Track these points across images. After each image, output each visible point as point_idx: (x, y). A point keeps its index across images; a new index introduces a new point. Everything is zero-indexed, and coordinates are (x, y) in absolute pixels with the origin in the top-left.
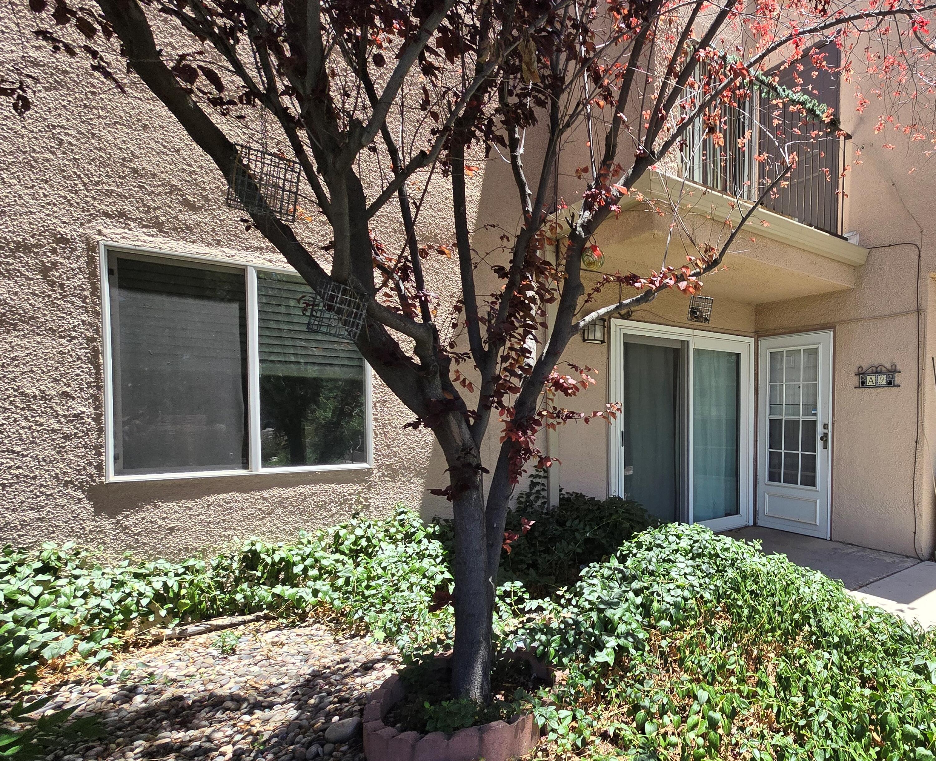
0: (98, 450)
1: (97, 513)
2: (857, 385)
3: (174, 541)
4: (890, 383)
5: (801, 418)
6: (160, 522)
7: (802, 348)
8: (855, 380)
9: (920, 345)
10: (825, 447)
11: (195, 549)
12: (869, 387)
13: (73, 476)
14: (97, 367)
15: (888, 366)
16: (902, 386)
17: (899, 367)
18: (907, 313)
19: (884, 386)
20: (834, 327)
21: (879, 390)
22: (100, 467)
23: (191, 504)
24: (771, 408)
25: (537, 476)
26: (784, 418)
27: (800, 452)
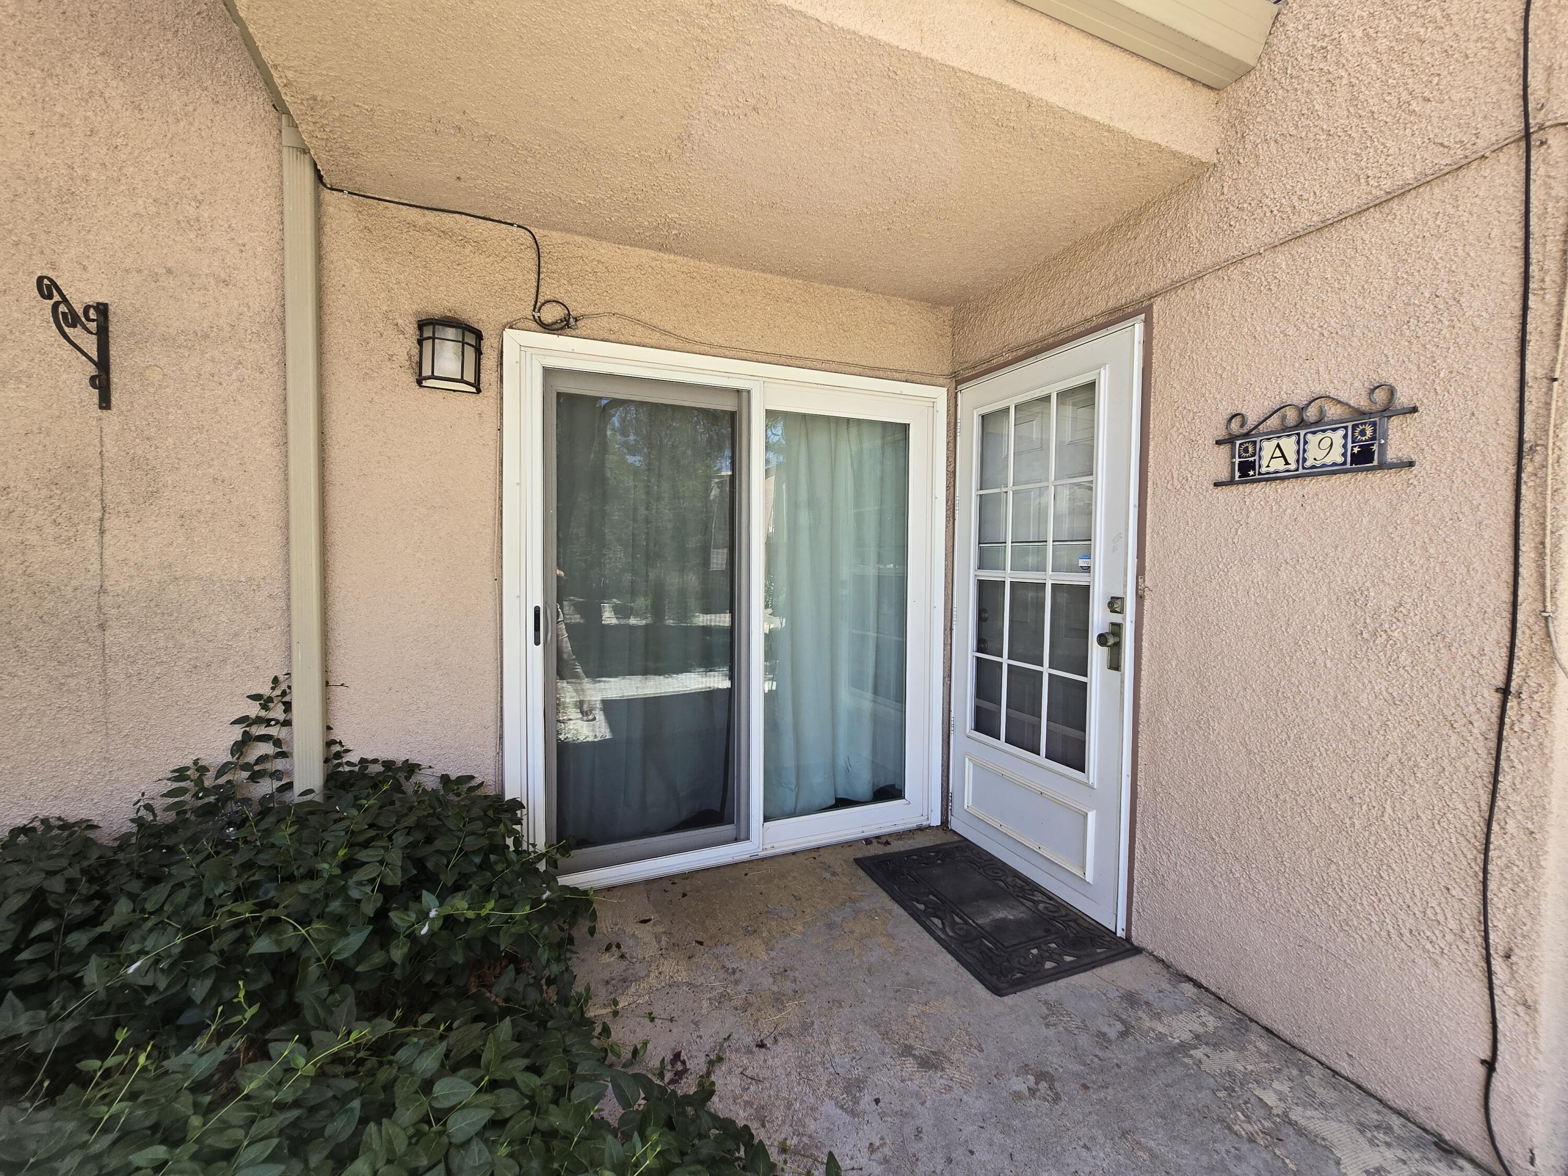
2: (1224, 476)
4: (1361, 458)
5: (1050, 578)
7: (1055, 388)
8: (1219, 462)
10: (1115, 664)
12: (1273, 477)
17: (1407, 392)
20: (1147, 309)
21: (1311, 486)
24: (981, 553)
25: (259, 720)
26: (1008, 576)
27: (1045, 670)
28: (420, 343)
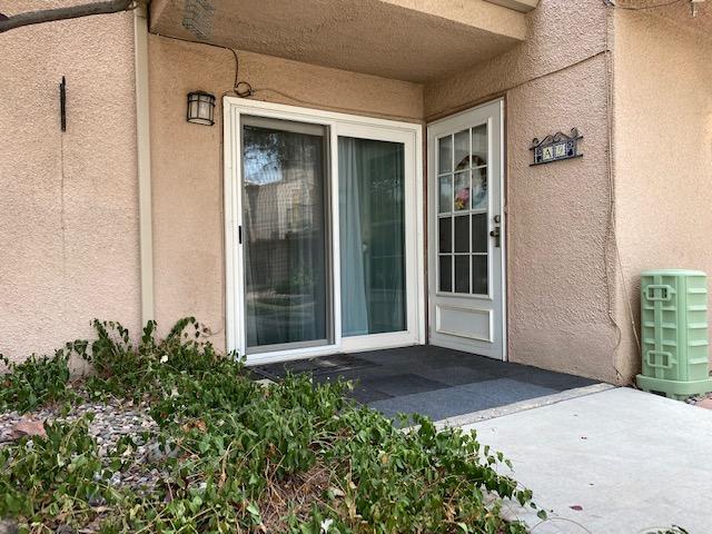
2: (532, 162)
4: (570, 153)
5: (471, 212)
10: (498, 245)
12: (547, 162)
16: (585, 155)
17: (581, 132)
18: (590, 58)
19: (563, 158)
20: (505, 95)
24: (440, 204)
26: (453, 214)
27: (471, 253)
28: (189, 102)
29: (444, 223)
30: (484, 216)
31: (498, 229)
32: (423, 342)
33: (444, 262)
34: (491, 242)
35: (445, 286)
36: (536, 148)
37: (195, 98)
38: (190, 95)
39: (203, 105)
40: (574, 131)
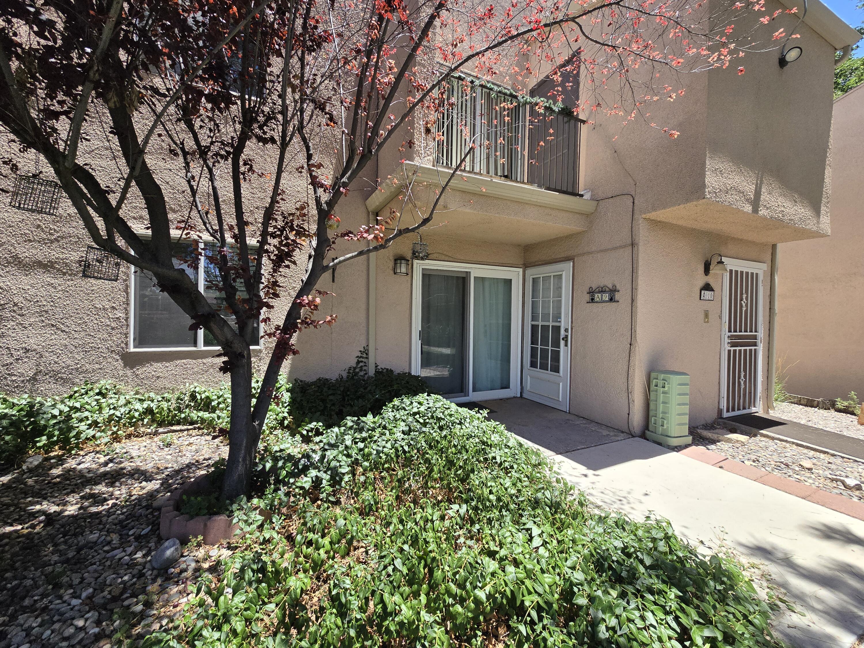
0: (126, 335)
1: (125, 366)
2: (589, 301)
3: (159, 383)
4: (611, 300)
5: (551, 324)
6: (153, 373)
7: (552, 274)
8: (587, 297)
9: (634, 271)
10: (566, 345)
11: (169, 388)
12: (597, 302)
13: (115, 348)
14: (127, 294)
15: (610, 286)
16: (621, 301)
17: (618, 287)
18: (625, 246)
19: (607, 302)
20: (573, 259)
21: (604, 304)
22: (126, 344)
23: (168, 364)
24: (532, 316)
25: (361, 357)
26: (540, 323)
27: (550, 348)
28: (395, 264)
29: (534, 328)
30: (559, 328)
31: (567, 337)
32: (519, 395)
33: (534, 351)
34: (562, 343)
35: (533, 365)
36: (591, 292)
37: (399, 261)
38: (396, 260)
39: (403, 265)
40: (615, 286)
